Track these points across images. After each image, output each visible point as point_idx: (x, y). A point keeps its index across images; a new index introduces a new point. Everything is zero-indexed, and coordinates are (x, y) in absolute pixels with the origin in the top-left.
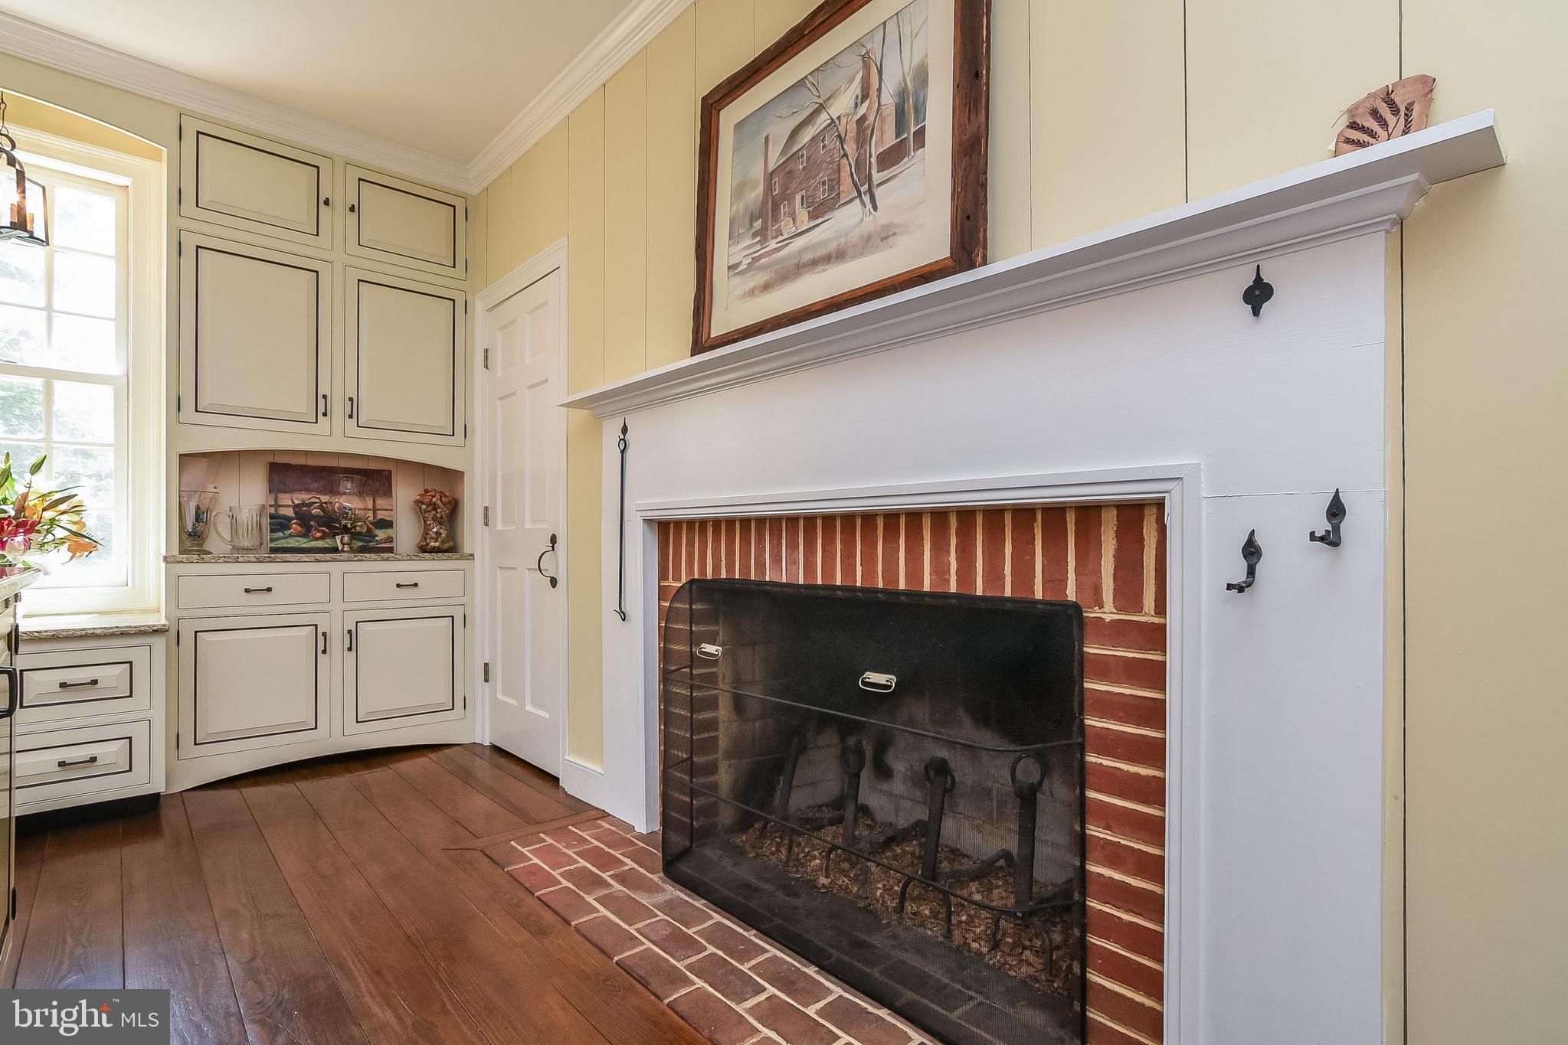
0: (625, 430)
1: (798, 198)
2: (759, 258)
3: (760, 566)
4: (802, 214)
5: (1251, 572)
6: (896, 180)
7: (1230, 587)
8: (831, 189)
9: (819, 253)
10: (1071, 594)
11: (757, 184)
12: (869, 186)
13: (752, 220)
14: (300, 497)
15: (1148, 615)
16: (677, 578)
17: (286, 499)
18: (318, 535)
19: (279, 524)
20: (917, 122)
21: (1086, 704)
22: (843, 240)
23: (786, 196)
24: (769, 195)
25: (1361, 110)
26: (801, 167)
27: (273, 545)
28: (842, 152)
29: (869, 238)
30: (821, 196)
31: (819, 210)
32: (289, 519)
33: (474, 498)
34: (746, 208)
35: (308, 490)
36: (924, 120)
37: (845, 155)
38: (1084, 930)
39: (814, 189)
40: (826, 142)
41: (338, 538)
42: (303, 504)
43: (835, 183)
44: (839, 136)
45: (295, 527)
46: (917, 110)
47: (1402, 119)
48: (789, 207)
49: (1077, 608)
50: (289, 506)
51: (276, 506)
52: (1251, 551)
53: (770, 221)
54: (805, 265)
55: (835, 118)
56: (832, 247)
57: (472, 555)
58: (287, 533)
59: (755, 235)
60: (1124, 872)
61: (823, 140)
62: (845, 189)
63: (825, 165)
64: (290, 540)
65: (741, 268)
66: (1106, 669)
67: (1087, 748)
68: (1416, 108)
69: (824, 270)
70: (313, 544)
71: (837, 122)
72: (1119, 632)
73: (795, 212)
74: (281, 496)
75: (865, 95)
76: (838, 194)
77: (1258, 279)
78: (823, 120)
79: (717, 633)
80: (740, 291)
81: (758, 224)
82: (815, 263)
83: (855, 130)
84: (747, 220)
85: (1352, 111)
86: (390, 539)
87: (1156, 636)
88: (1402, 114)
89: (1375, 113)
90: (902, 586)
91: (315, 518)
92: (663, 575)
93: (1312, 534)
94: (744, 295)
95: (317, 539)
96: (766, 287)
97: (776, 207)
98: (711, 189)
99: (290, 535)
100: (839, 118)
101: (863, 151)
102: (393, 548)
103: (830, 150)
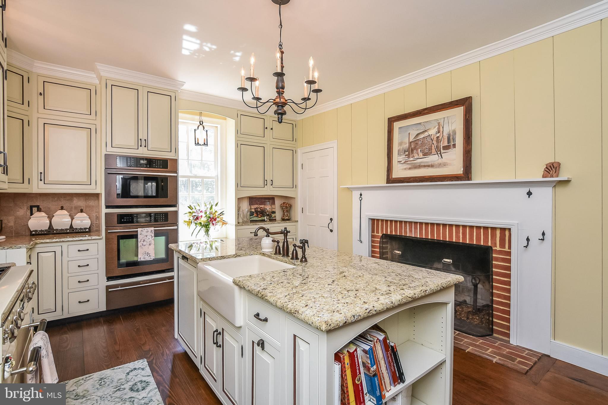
0: (361, 195)
1: (419, 150)
2: (408, 161)
3: (406, 232)
4: (421, 155)
5: (528, 243)
6: (448, 153)
7: (524, 247)
8: (429, 150)
9: (426, 164)
10: (490, 244)
11: (406, 144)
12: (440, 152)
13: (405, 151)
14: (256, 206)
15: (507, 249)
16: (378, 232)
17: (253, 207)
18: (260, 216)
19: (252, 214)
20: (453, 142)
21: (493, 266)
22: (433, 163)
23: (415, 148)
24: (410, 147)
25: (548, 165)
26: (420, 143)
27: (250, 220)
28: (432, 143)
29: (440, 164)
30: (426, 151)
31: (425, 154)
32: (254, 212)
33: (298, 205)
34: (403, 148)
35: (257, 204)
36: (455, 142)
37: (433, 144)
38: (492, 311)
39: (424, 149)
40: (428, 139)
41: (266, 217)
42: (256, 208)
43: (430, 149)
44: (431, 139)
45: (255, 215)
46: (453, 140)
47: (555, 170)
48: (416, 151)
49: (491, 247)
50: (253, 209)
51: (251, 209)
52: (528, 240)
53: (411, 153)
54: (422, 166)
55: (430, 134)
56: (430, 164)
57: (298, 221)
58: (253, 216)
59: (406, 155)
60: (502, 299)
61: (427, 139)
62: (433, 151)
63: (427, 144)
64: (254, 218)
65: (401, 162)
66: (497, 259)
67: (493, 275)
68: (557, 168)
69: (428, 169)
70: (259, 219)
71: (431, 136)
72: (500, 252)
73: (418, 153)
74: (252, 206)
75: (439, 132)
76: (431, 152)
77: (529, 191)
78: (426, 134)
79: (388, 247)
80: (402, 168)
81: (407, 153)
82: (425, 166)
83: (436, 139)
84: (403, 152)
85: (547, 165)
86: (275, 217)
87: (509, 254)
88: (555, 168)
89: (550, 166)
90: (447, 240)
91: (259, 212)
92: (373, 231)
93: (539, 239)
94: (403, 169)
95: (260, 217)
96: (410, 169)
97: (412, 150)
98: (392, 141)
99: (254, 217)
100: (431, 135)
101: (438, 144)
102: (276, 219)
103: (429, 141)
